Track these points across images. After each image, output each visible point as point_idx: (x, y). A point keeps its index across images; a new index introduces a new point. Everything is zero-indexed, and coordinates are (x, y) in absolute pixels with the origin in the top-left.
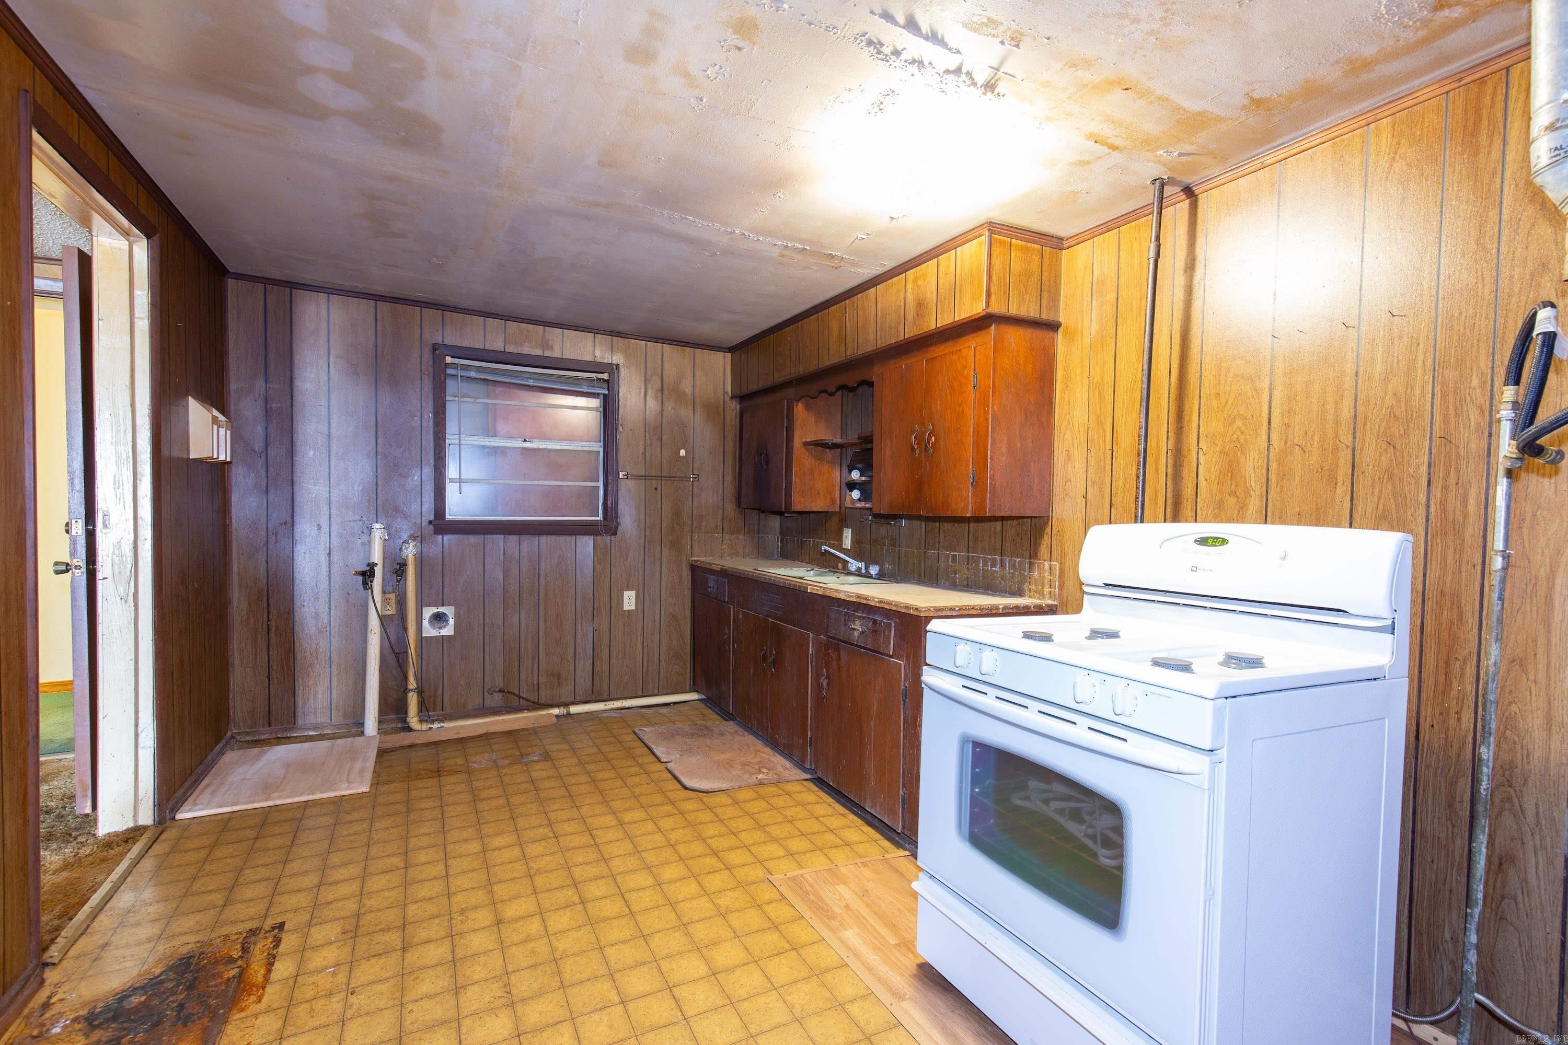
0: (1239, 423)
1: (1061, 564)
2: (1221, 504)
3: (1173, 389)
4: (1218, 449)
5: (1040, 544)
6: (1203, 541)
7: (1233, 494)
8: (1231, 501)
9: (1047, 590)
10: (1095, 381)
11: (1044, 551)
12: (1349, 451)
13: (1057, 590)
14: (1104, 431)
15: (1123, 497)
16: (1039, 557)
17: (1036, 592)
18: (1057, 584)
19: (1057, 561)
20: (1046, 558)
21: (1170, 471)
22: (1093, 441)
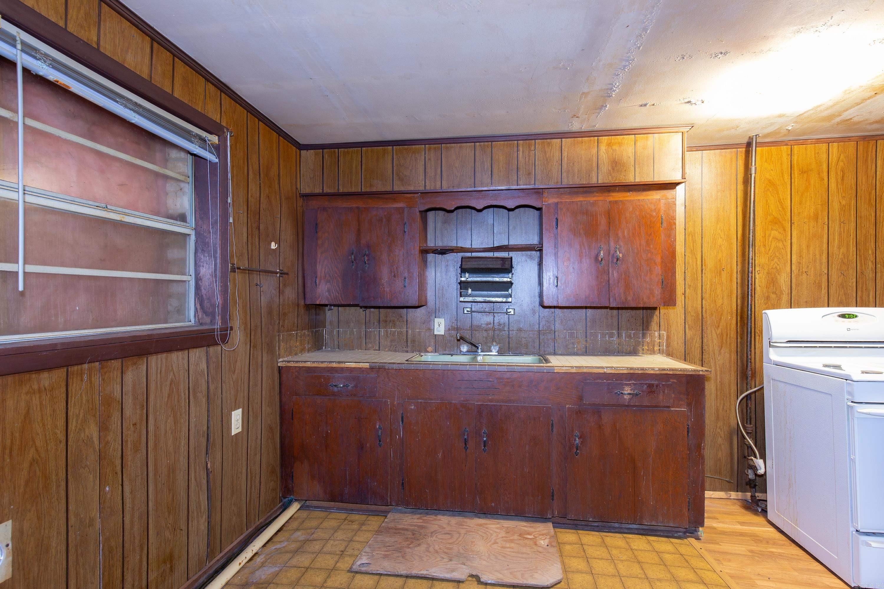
0: (776, 260)
1: (668, 332)
2: (768, 298)
3: (739, 241)
4: (766, 271)
5: (651, 322)
6: (843, 316)
7: (774, 293)
8: (773, 296)
9: (656, 348)
10: (689, 230)
11: (654, 325)
12: (826, 276)
13: (665, 348)
14: (696, 258)
15: (710, 294)
16: (650, 329)
17: (648, 350)
18: (665, 344)
19: (664, 331)
20: (656, 329)
21: (739, 281)
22: (688, 263)
